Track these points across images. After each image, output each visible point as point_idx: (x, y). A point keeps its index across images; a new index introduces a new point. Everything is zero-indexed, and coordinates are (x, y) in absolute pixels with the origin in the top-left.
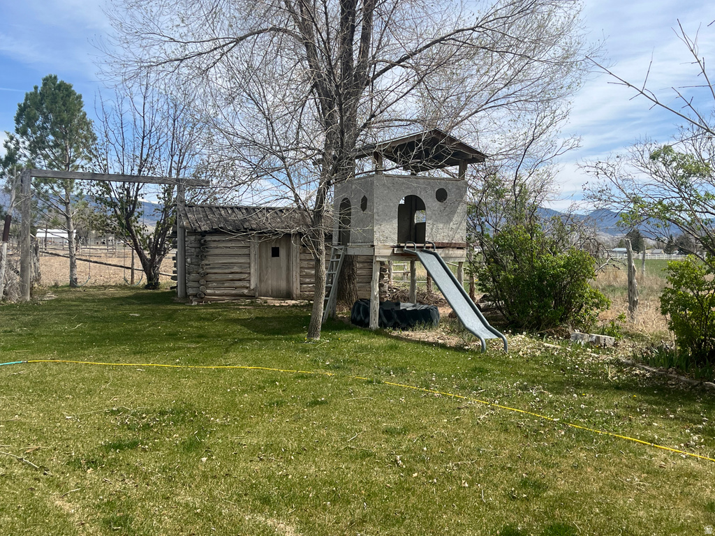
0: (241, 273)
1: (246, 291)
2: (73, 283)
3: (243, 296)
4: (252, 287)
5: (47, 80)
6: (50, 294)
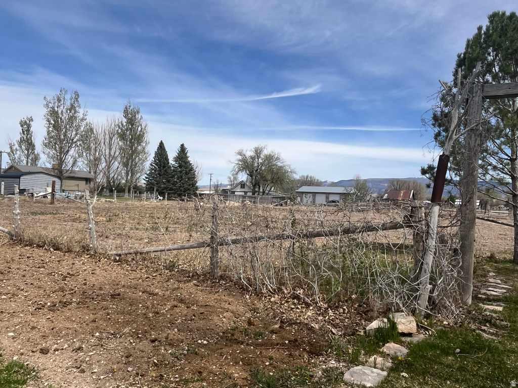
5: (493, 17)
6: (493, 277)
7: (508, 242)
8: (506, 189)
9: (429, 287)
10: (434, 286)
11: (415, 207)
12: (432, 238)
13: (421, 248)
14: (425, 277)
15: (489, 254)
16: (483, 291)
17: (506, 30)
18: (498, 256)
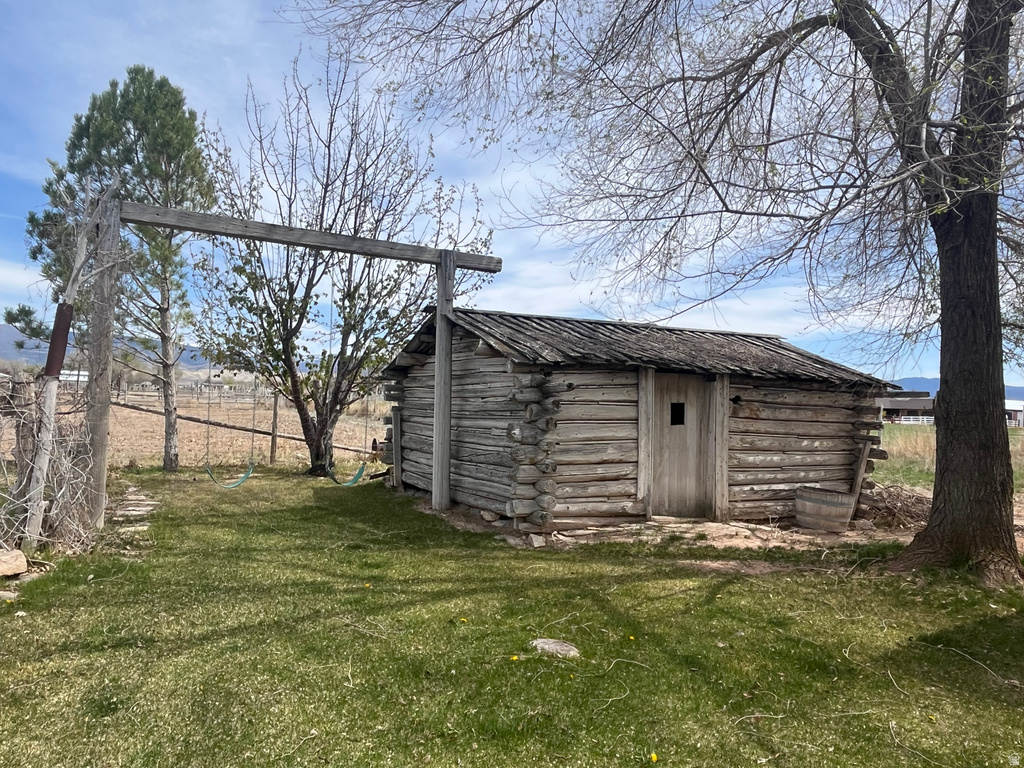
0: (620, 462)
1: (628, 505)
2: (170, 464)
3: (623, 515)
4: (640, 496)
5: (136, 73)
6: (134, 493)
7: (157, 442)
8: (154, 356)
9: (45, 504)
10: (52, 502)
11: (18, 383)
12: (48, 430)
13: (30, 447)
14: (37, 490)
15: (126, 462)
16: (119, 513)
17: (154, 103)
18: (141, 464)
